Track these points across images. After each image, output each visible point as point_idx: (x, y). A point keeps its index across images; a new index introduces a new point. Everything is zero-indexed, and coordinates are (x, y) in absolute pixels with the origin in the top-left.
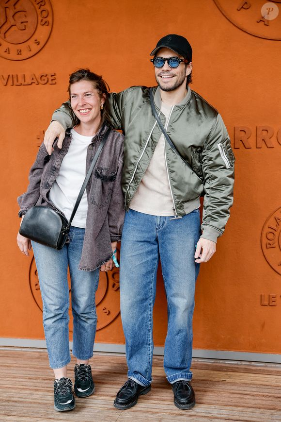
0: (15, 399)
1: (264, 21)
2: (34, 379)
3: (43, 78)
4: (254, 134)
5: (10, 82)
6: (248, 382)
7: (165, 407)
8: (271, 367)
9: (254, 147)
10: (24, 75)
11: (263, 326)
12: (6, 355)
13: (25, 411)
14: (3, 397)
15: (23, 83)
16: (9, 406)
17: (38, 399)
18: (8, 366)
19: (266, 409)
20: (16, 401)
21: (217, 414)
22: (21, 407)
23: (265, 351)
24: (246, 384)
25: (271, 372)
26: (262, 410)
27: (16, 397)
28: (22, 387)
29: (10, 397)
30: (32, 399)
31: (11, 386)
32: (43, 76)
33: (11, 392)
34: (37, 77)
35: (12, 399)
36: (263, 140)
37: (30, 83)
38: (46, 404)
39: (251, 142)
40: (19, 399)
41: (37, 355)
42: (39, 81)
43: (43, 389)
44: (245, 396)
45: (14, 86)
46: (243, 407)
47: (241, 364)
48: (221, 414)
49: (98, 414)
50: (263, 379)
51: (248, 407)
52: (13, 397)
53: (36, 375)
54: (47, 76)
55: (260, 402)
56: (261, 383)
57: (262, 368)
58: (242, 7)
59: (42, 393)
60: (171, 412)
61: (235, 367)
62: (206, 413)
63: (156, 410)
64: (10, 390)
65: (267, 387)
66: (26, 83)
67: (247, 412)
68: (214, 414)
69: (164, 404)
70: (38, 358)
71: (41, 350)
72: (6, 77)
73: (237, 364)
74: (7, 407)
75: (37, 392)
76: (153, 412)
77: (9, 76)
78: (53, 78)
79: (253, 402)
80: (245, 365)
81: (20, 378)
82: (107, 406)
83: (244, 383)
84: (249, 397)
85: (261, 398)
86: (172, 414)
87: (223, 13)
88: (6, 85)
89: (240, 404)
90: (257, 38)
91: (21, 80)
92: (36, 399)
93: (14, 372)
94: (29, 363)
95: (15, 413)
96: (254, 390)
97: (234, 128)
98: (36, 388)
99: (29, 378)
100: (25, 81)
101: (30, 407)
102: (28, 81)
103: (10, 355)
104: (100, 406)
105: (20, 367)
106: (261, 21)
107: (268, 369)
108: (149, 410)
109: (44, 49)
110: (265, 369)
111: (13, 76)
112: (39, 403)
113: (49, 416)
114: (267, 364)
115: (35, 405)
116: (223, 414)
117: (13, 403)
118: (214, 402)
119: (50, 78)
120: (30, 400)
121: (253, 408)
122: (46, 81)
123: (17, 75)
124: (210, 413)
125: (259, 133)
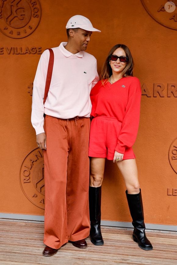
0: (14, 251)
1: (174, 19)
2: (25, 239)
3: (33, 50)
4: (166, 88)
5: (12, 52)
6: (160, 243)
7: (111, 258)
8: (173, 234)
9: (166, 96)
10: (21, 48)
11: (168, 208)
12: (4, 224)
13: (22, 259)
14: (7, 250)
15: (21, 53)
16: (11, 255)
17: (29, 252)
18: (7, 231)
19: (175, 259)
20: (15, 253)
21: (145, 262)
22: (20, 256)
23: (169, 224)
24: (160, 244)
25: (174, 237)
26: (172, 260)
27: (15, 250)
28: (18, 244)
29: (11, 250)
30: (25, 251)
31: (10, 243)
32: (33, 49)
33: (11, 247)
34: (29, 49)
35: (13, 251)
36: (172, 92)
37: (25, 53)
38: (35, 255)
39: (164, 93)
40: (18, 252)
41: (24, 224)
42: (31, 52)
43: (31, 245)
44: (160, 251)
45: (15, 55)
46: (160, 258)
47: (154, 232)
48: (147, 262)
49: (69, 262)
50: (170, 241)
51: (163, 258)
52: (13, 250)
53: (25, 236)
54: (36, 49)
55: (170, 255)
56: (168, 243)
57: (168, 234)
58: (161, 10)
59: (31, 248)
60: (116, 261)
61: (150, 234)
62: (137, 262)
63: (106, 260)
64: (10, 246)
65: (173, 246)
66: (22, 53)
67: (163, 261)
68: (143, 262)
69: (110, 256)
70: (25, 226)
71: (26, 221)
72: (9, 48)
73: (151, 232)
74: (10, 256)
75: (28, 247)
76: (104, 261)
77: (12, 48)
78: (40, 50)
79: (166, 255)
80: (156, 232)
81: (15, 238)
82: (74, 257)
83: (158, 244)
84: (162, 252)
85: (170, 253)
86: (117, 262)
87: (149, 13)
88: (9, 54)
89: (158, 256)
90: (169, 29)
91: (19, 51)
92: (28, 252)
93: (11, 234)
94: (20, 229)
95: (16, 260)
96: (165, 248)
97: (154, 84)
98: (27, 245)
99: (21, 239)
100: (21, 52)
101: (25, 256)
102: (24, 51)
103: (6, 224)
104: (69, 256)
105: (14, 231)
106: (172, 19)
107: (171, 235)
108: (101, 259)
109: (35, 32)
110: (169, 235)
111: (14, 48)
112: (30, 254)
113: (38, 262)
114: (170, 232)
115: (27, 255)
116: (148, 263)
117: (14, 254)
118: (141, 255)
119: (38, 50)
120: (25, 252)
121: (167, 259)
122: (35, 52)
123: (17, 48)
124: (140, 262)
125: (169, 87)
